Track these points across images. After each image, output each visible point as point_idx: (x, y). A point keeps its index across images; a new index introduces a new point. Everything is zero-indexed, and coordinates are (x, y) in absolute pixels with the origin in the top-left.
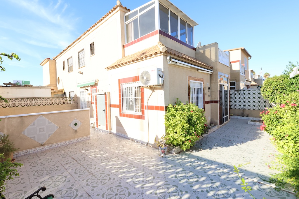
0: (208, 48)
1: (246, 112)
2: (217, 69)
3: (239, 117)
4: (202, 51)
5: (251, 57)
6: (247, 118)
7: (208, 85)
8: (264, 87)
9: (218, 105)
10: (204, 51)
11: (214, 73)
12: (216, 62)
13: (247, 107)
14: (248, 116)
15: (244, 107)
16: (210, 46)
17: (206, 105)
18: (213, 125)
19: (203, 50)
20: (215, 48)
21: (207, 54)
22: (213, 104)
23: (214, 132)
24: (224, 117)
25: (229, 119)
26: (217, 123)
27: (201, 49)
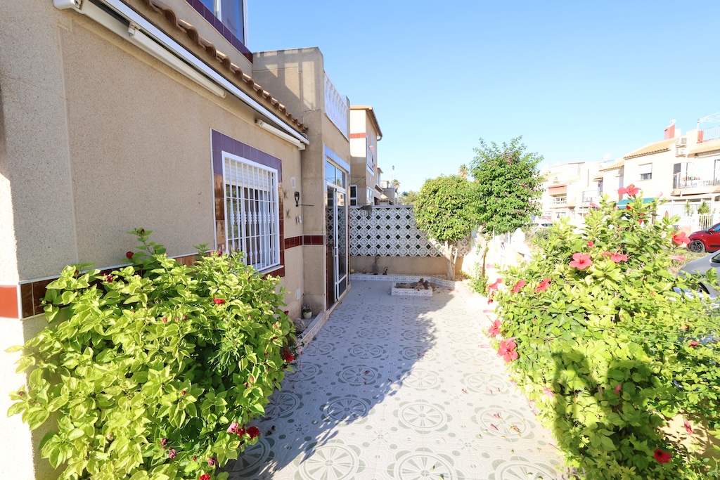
0: (293, 61)
1: (382, 263)
2: (320, 135)
3: (369, 277)
4: (272, 68)
5: (381, 135)
6: (384, 278)
7: (293, 184)
8: (422, 200)
9: (323, 250)
10: (281, 71)
11: (312, 148)
12: (319, 110)
13: (383, 251)
14: (385, 274)
15: (379, 251)
16: (300, 55)
17: (287, 252)
18: (310, 313)
19: (276, 66)
20: (315, 66)
21: (291, 82)
22: (311, 247)
23: (314, 339)
24: (337, 283)
25: (348, 284)
26: (321, 305)
27: (272, 60)
